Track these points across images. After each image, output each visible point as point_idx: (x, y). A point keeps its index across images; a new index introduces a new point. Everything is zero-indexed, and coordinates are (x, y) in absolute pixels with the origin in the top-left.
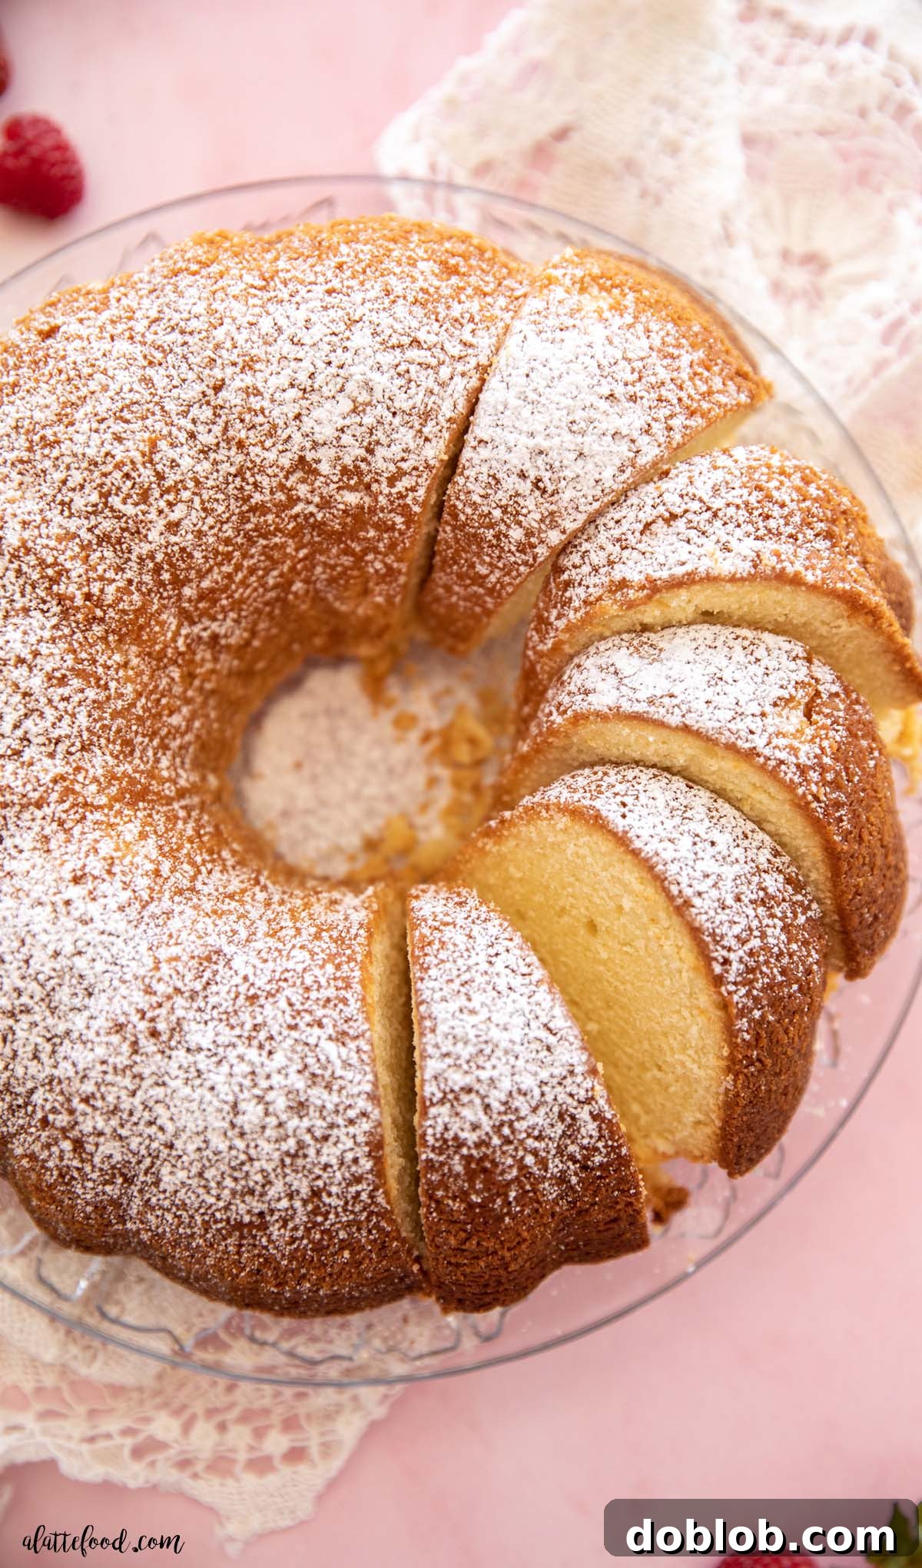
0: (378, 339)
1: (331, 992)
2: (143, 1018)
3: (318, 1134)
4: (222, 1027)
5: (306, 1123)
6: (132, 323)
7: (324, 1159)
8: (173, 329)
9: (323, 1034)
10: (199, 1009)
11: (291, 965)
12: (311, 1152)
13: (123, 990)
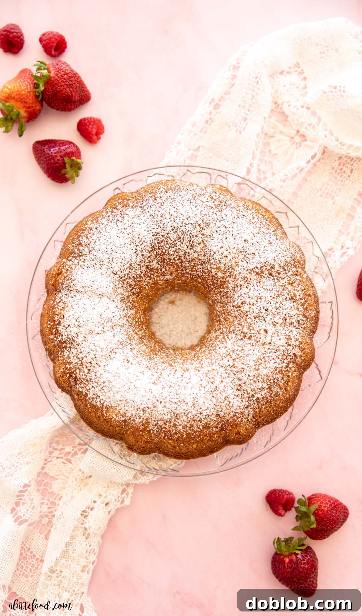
0: (186, 402)
1: (162, 244)
2: (203, 228)
3: (157, 211)
4: (185, 230)
5: (160, 213)
6: (248, 396)
7: (155, 206)
8: (237, 396)
9: (161, 234)
10: (191, 234)
11: (173, 249)
12: (158, 207)
13: (209, 233)
